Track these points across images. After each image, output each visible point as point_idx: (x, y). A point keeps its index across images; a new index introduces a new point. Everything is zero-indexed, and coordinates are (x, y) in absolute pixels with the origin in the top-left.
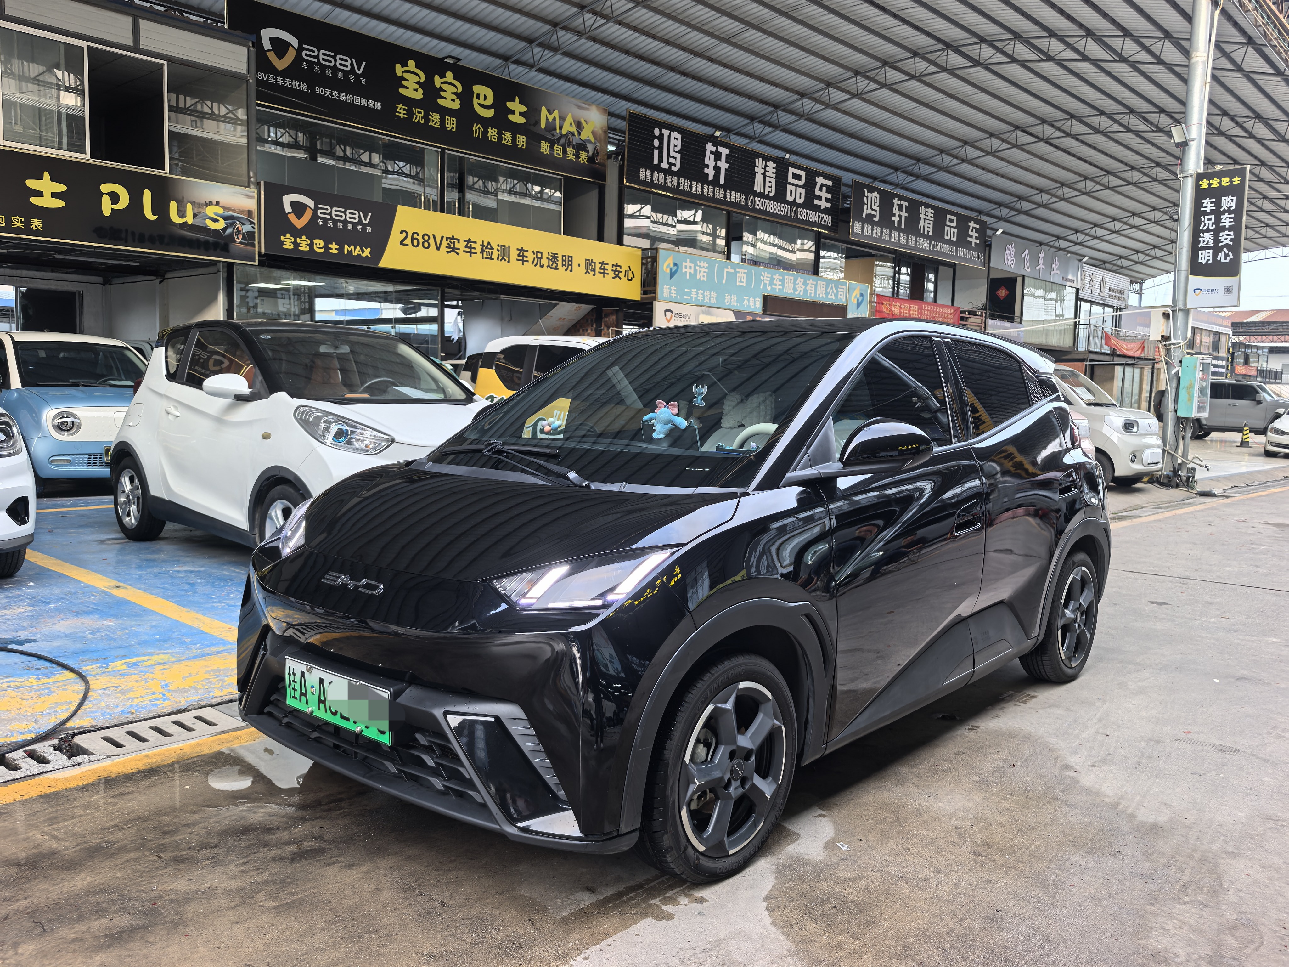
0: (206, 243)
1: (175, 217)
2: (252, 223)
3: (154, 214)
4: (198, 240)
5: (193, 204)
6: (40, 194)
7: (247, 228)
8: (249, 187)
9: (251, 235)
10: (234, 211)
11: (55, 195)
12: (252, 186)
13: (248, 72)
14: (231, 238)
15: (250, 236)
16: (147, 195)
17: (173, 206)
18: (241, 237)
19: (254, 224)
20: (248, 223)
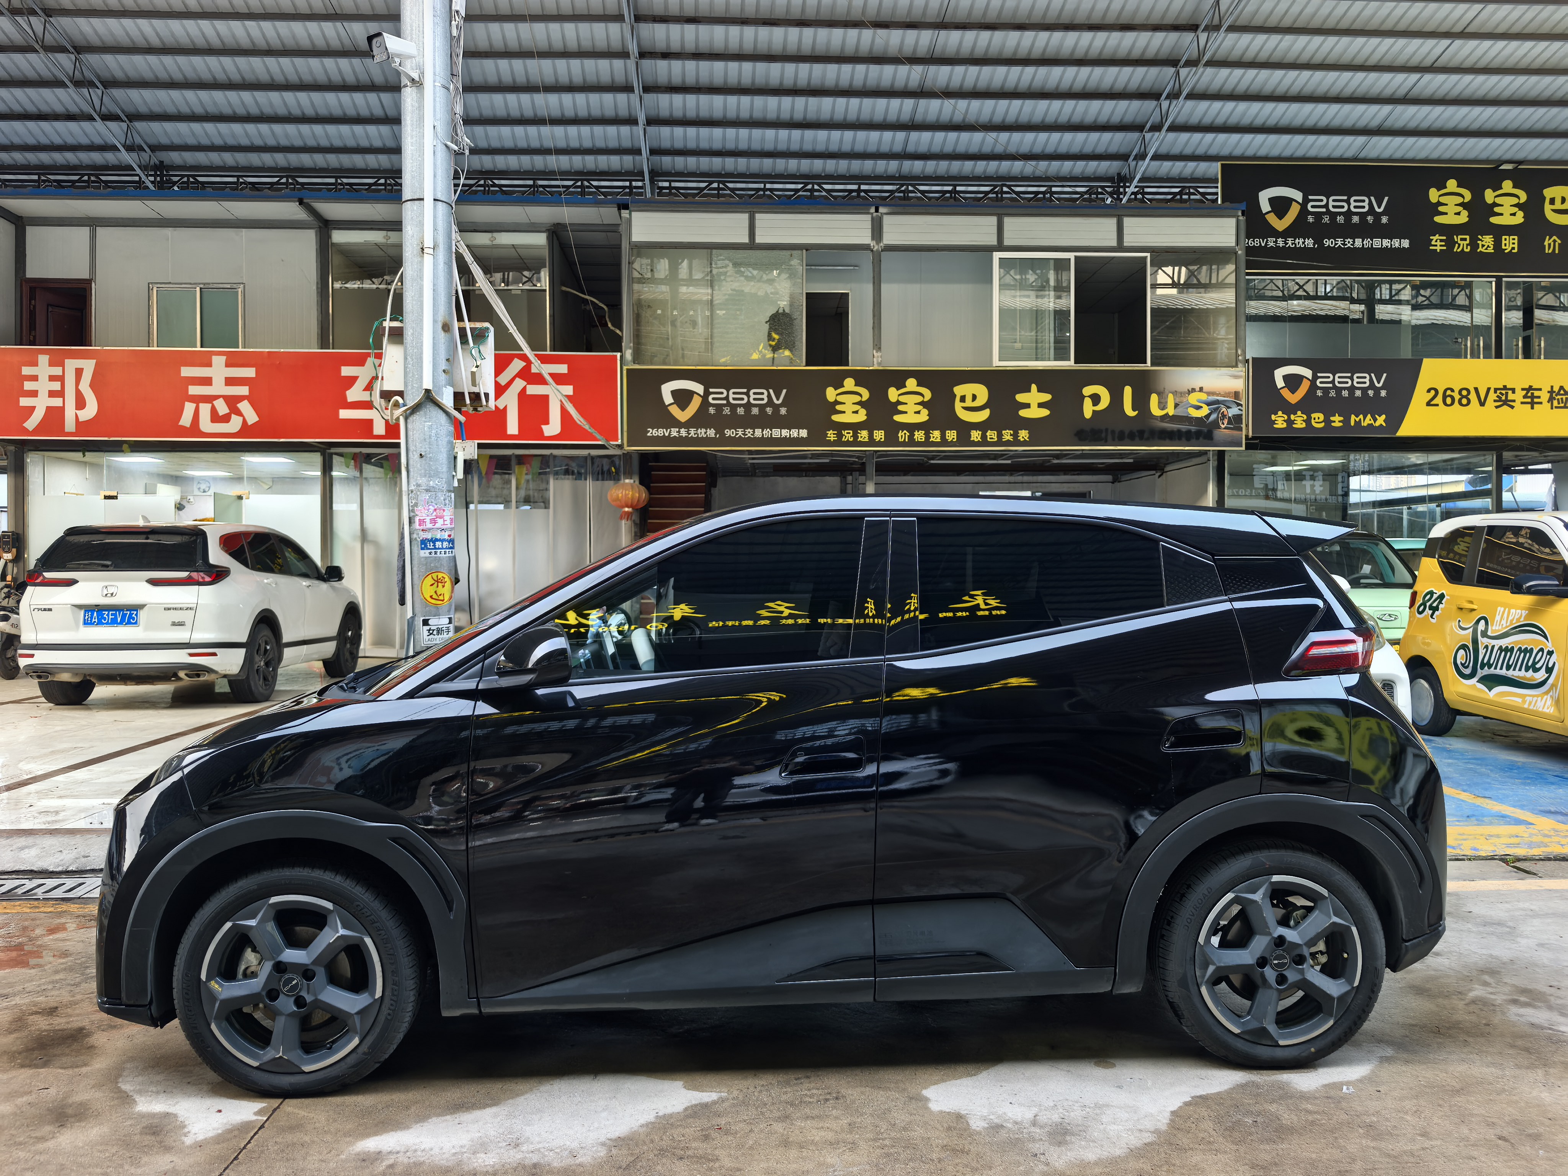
0: (1189, 432)
1: (1155, 411)
2: (1239, 405)
3: (1134, 410)
4: (1179, 431)
5: (1175, 393)
6: (1027, 406)
7: (1234, 411)
8: (1236, 366)
9: (1238, 418)
10: (1218, 395)
11: (1040, 405)
12: (1240, 365)
13: (1237, 244)
14: (1216, 425)
15: (1237, 420)
16: (1128, 391)
17: (1154, 399)
18: (1226, 421)
19: (1241, 405)
20: (1234, 405)
